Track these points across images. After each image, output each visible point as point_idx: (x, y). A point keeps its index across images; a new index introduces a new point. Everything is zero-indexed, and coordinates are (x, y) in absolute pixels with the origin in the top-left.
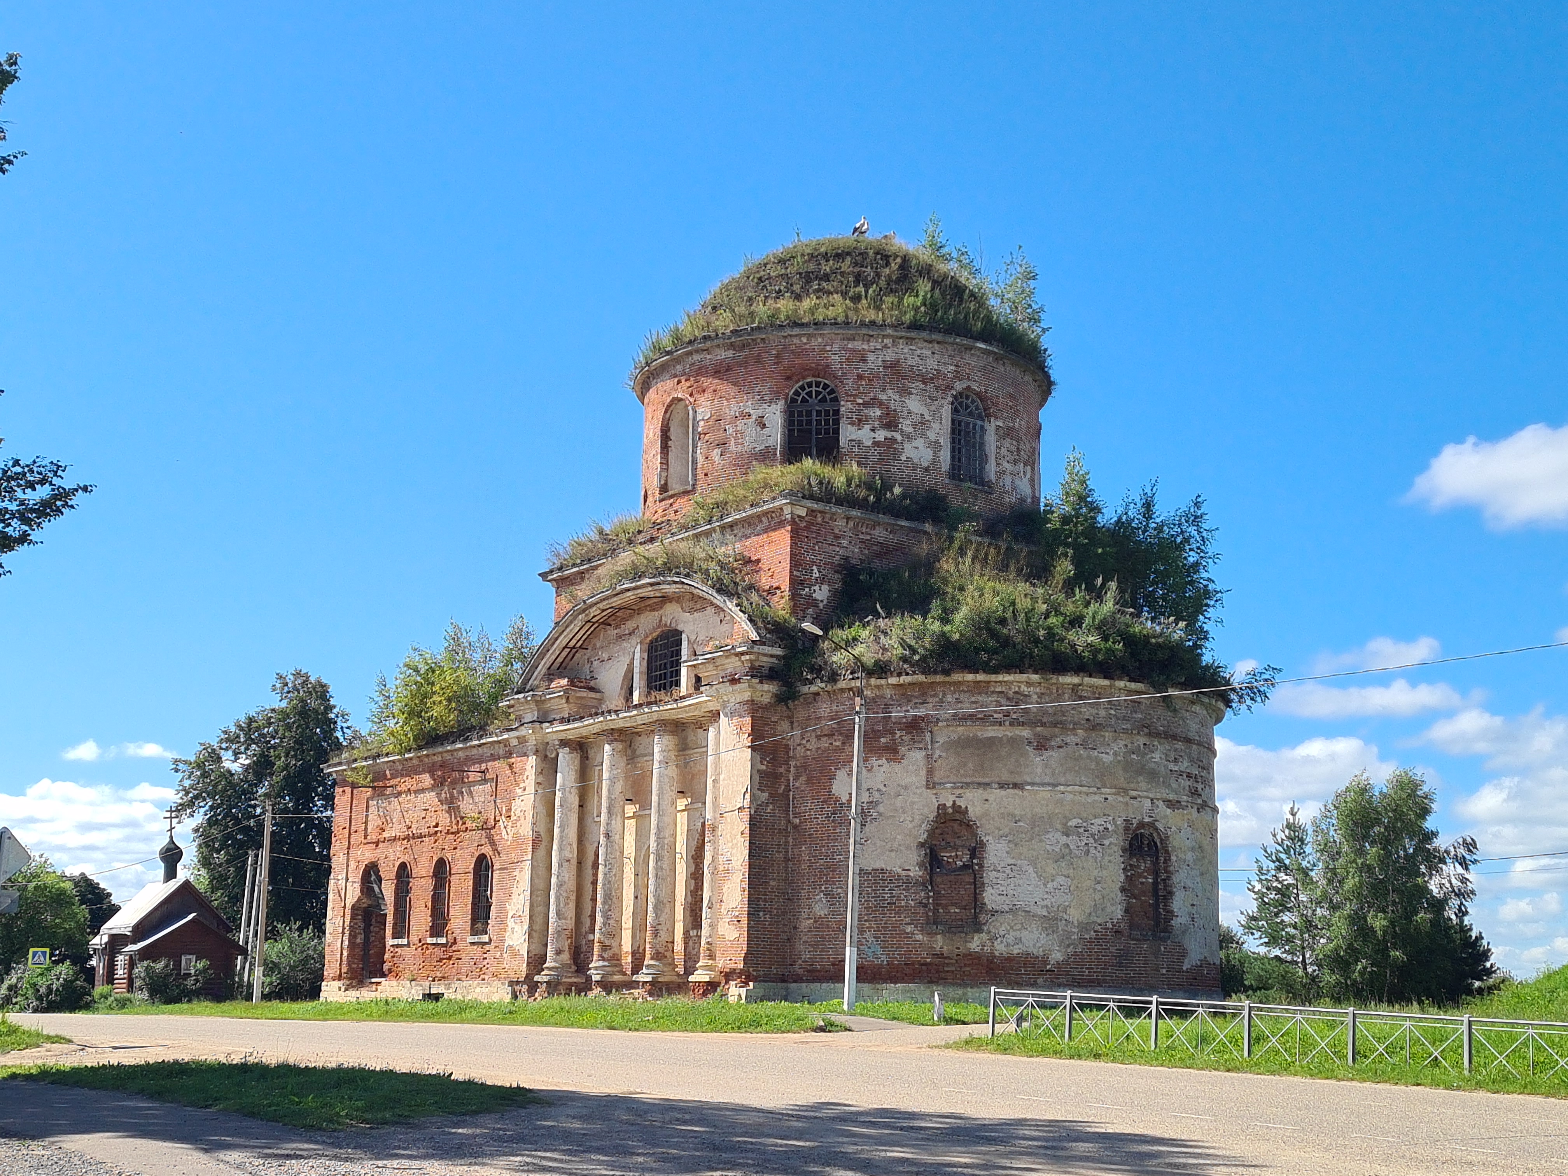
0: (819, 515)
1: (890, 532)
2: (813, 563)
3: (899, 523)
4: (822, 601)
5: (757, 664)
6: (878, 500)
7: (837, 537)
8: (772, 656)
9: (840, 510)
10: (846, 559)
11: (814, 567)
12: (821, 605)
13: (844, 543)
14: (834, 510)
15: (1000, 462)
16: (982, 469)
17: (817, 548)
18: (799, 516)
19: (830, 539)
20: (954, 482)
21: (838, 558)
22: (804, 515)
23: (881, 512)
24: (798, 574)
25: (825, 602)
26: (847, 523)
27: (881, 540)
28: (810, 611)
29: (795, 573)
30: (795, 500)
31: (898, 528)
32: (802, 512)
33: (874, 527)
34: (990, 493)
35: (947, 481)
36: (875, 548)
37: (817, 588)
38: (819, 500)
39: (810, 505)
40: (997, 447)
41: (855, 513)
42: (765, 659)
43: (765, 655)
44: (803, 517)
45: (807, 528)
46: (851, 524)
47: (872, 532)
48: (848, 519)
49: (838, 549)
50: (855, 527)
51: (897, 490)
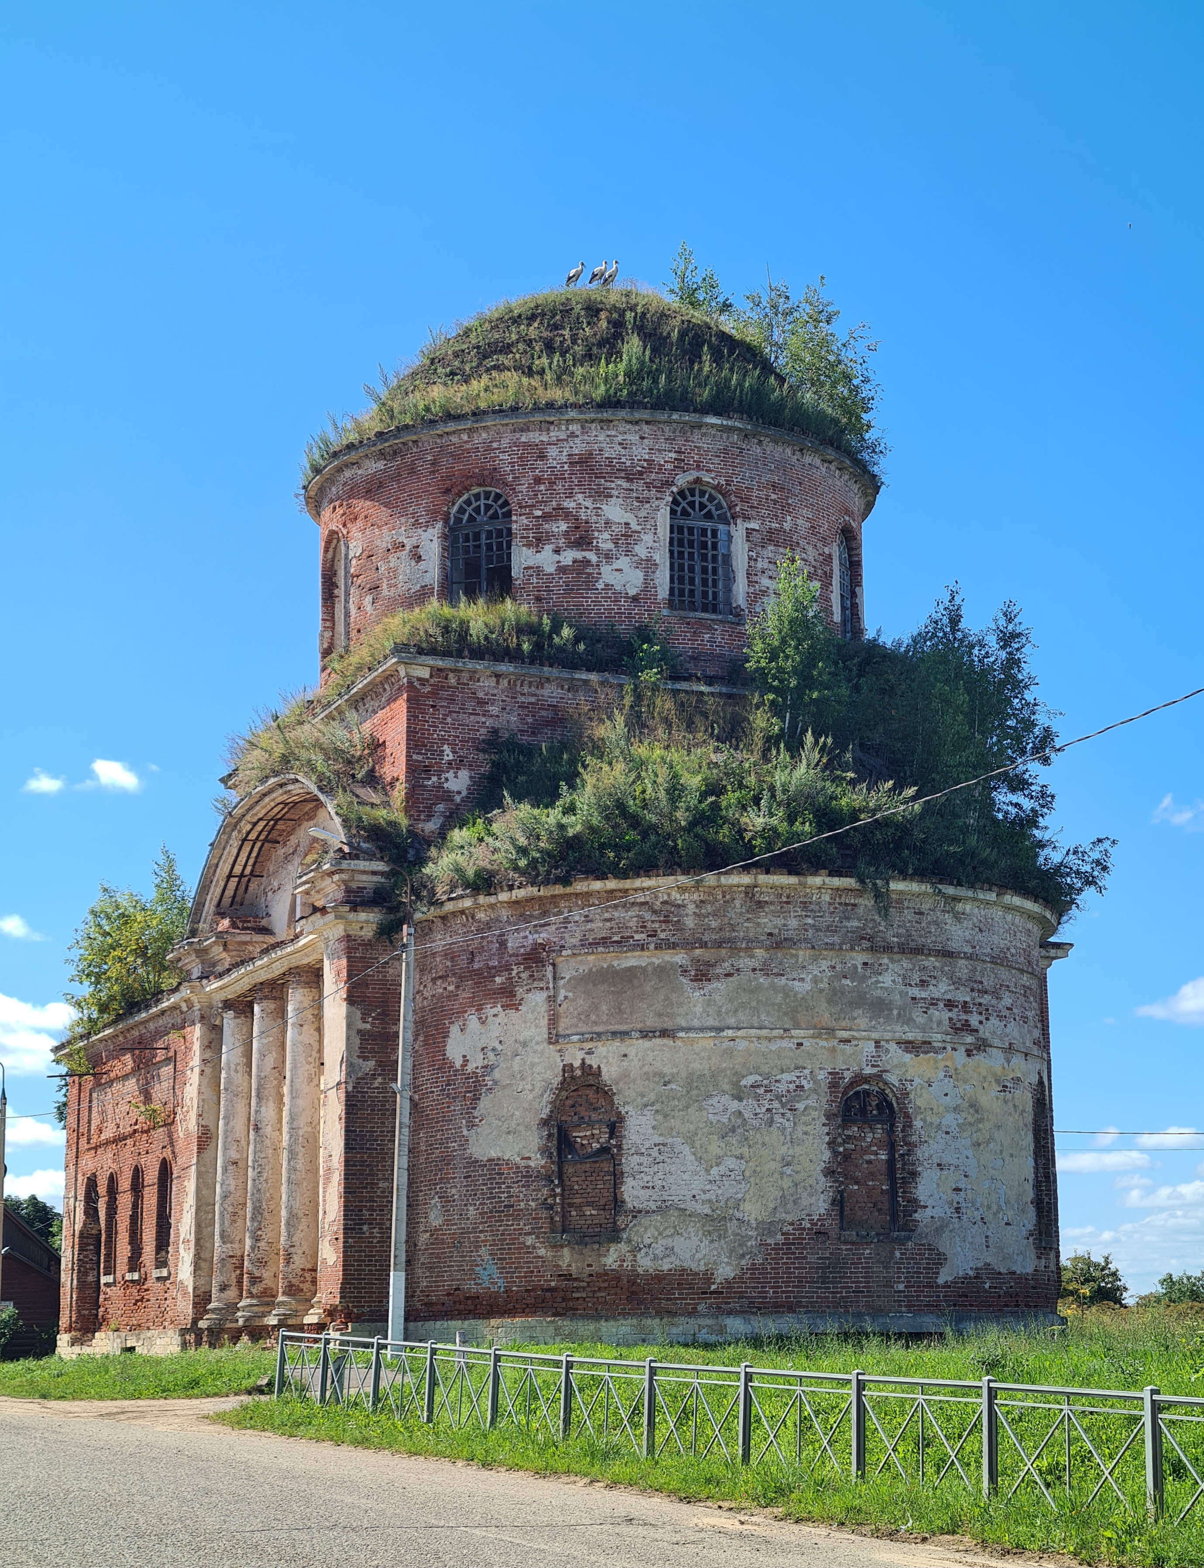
0: (451, 675)
1: (569, 690)
2: (443, 740)
3: (577, 676)
4: (459, 793)
5: (354, 885)
6: (538, 646)
7: (482, 703)
8: (374, 873)
9: (479, 665)
10: (495, 731)
11: (446, 747)
12: (458, 799)
13: (494, 709)
14: (470, 666)
15: (755, 578)
16: (729, 590)
17: (449, 720)
18: (419, 679)
19: (470, 705)
20: (676, 613)
21: (483, 731)
22: (427, 676)
23: (547, 663)
24: (420, 758)
25: (464, 793)
26: (498, 683)
27: (554, 701)
28: (441, 807)
29: (415, 757)
30: (406, 657)
31: (580, 683)
32: (425, 673)
33: (540, 685)
34: (738, 624)
35: (665, 612)
36: (544, 713)
37: (450, 775)
38: (446, 654)
39: (431, 663)
40: (750, 558)
41: (503, 668)
42: (364, 877)
43: (364, 872)
44: (427, 680)
45: (434, 694)
46: (504, 683)
47: (538, 692)
48: (498, 676)
49: (484, 720)
50: (511, 686)
51: (566, 632)
